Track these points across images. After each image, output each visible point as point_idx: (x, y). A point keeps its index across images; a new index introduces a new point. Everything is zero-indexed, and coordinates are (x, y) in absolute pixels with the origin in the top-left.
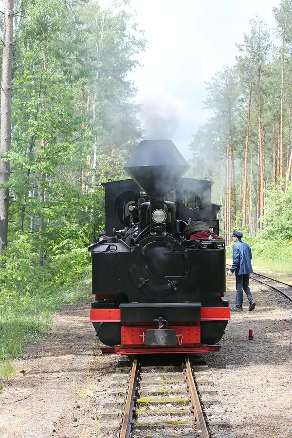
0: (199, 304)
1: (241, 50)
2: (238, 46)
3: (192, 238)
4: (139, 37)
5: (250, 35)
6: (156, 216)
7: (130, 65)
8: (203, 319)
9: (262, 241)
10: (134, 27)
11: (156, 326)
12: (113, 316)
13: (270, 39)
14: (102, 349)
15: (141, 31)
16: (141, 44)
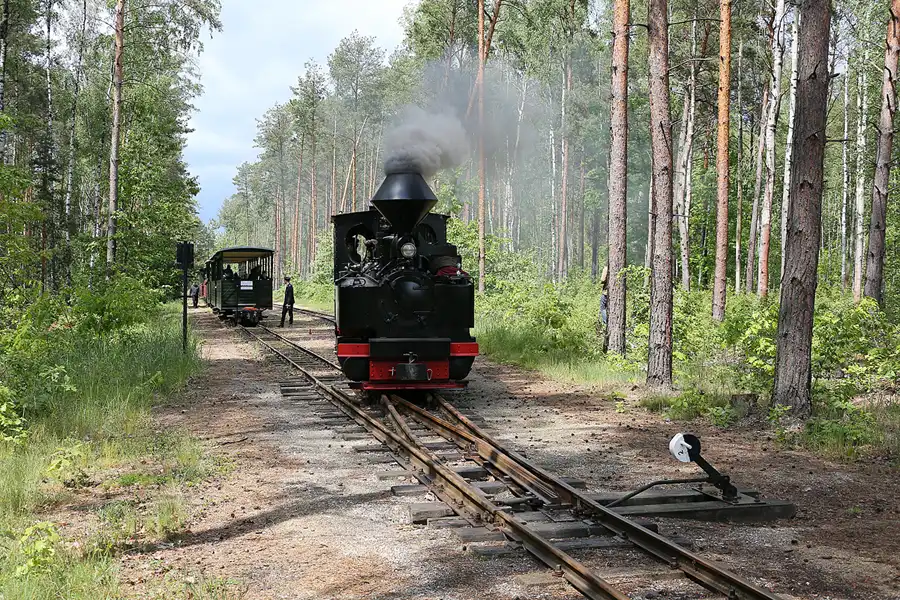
0: (448, 339)
1: (296, 94)
2: (292, 89)
3: (439, 274)
4: (194, 81)
5: (305, 79)
6: (406, 250)
7: (187, 107)
8: (451, 354)
9: (313, 285)
10: (190, 71)
11: (406, 360)
12: (359, 351)
13: (325, 83)
14: (349, 384)
15: (196, 75)
16: (198, 89)
